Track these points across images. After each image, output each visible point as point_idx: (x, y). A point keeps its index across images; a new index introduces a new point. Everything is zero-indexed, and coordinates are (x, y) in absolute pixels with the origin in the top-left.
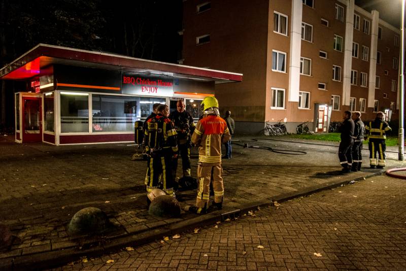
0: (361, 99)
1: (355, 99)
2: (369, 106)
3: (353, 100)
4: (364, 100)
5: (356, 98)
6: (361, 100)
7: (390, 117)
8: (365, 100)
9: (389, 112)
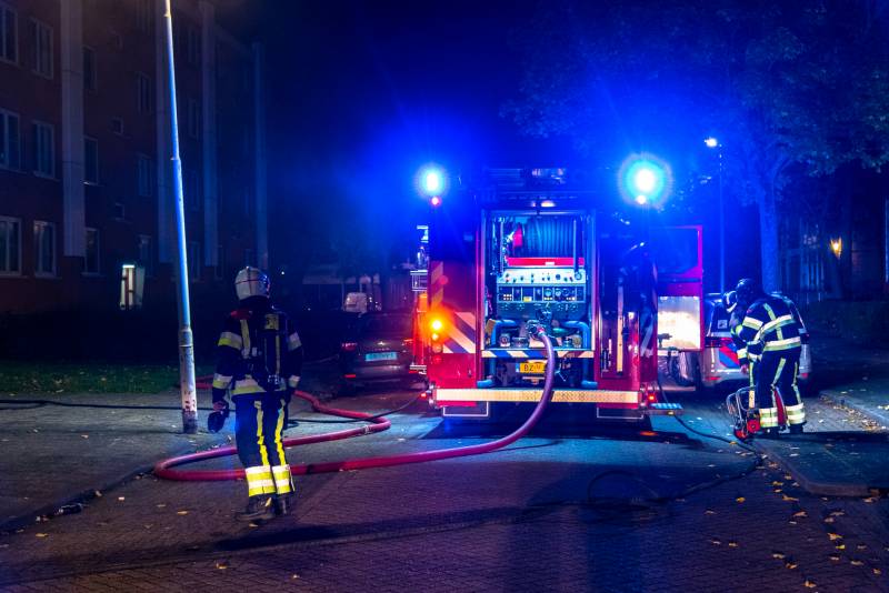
0: (36, 223)
1: (16, 225)
2: (69, 251)
3: (11, 226)
4: (48, 229)
5: (20, 221)
6: (39, 226)
7: (140, 292)
8: (54, 226)
9: (134, 271)
